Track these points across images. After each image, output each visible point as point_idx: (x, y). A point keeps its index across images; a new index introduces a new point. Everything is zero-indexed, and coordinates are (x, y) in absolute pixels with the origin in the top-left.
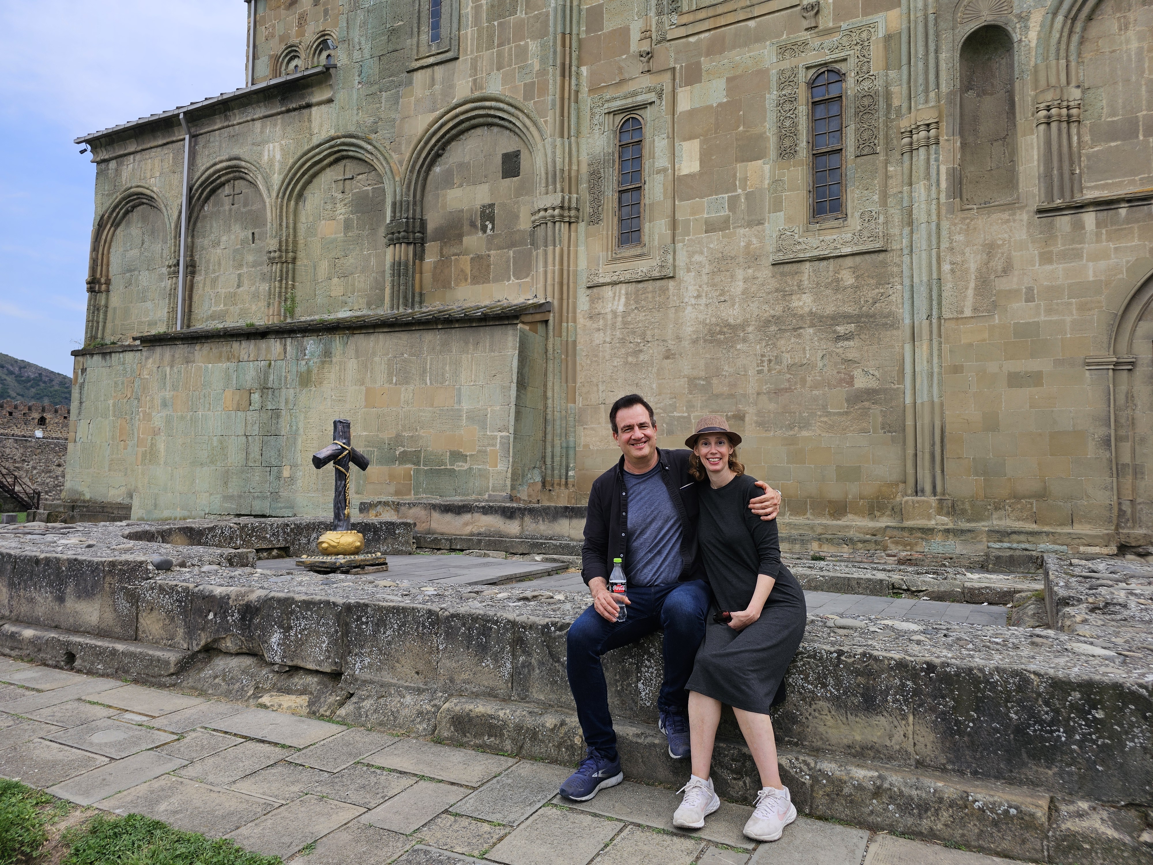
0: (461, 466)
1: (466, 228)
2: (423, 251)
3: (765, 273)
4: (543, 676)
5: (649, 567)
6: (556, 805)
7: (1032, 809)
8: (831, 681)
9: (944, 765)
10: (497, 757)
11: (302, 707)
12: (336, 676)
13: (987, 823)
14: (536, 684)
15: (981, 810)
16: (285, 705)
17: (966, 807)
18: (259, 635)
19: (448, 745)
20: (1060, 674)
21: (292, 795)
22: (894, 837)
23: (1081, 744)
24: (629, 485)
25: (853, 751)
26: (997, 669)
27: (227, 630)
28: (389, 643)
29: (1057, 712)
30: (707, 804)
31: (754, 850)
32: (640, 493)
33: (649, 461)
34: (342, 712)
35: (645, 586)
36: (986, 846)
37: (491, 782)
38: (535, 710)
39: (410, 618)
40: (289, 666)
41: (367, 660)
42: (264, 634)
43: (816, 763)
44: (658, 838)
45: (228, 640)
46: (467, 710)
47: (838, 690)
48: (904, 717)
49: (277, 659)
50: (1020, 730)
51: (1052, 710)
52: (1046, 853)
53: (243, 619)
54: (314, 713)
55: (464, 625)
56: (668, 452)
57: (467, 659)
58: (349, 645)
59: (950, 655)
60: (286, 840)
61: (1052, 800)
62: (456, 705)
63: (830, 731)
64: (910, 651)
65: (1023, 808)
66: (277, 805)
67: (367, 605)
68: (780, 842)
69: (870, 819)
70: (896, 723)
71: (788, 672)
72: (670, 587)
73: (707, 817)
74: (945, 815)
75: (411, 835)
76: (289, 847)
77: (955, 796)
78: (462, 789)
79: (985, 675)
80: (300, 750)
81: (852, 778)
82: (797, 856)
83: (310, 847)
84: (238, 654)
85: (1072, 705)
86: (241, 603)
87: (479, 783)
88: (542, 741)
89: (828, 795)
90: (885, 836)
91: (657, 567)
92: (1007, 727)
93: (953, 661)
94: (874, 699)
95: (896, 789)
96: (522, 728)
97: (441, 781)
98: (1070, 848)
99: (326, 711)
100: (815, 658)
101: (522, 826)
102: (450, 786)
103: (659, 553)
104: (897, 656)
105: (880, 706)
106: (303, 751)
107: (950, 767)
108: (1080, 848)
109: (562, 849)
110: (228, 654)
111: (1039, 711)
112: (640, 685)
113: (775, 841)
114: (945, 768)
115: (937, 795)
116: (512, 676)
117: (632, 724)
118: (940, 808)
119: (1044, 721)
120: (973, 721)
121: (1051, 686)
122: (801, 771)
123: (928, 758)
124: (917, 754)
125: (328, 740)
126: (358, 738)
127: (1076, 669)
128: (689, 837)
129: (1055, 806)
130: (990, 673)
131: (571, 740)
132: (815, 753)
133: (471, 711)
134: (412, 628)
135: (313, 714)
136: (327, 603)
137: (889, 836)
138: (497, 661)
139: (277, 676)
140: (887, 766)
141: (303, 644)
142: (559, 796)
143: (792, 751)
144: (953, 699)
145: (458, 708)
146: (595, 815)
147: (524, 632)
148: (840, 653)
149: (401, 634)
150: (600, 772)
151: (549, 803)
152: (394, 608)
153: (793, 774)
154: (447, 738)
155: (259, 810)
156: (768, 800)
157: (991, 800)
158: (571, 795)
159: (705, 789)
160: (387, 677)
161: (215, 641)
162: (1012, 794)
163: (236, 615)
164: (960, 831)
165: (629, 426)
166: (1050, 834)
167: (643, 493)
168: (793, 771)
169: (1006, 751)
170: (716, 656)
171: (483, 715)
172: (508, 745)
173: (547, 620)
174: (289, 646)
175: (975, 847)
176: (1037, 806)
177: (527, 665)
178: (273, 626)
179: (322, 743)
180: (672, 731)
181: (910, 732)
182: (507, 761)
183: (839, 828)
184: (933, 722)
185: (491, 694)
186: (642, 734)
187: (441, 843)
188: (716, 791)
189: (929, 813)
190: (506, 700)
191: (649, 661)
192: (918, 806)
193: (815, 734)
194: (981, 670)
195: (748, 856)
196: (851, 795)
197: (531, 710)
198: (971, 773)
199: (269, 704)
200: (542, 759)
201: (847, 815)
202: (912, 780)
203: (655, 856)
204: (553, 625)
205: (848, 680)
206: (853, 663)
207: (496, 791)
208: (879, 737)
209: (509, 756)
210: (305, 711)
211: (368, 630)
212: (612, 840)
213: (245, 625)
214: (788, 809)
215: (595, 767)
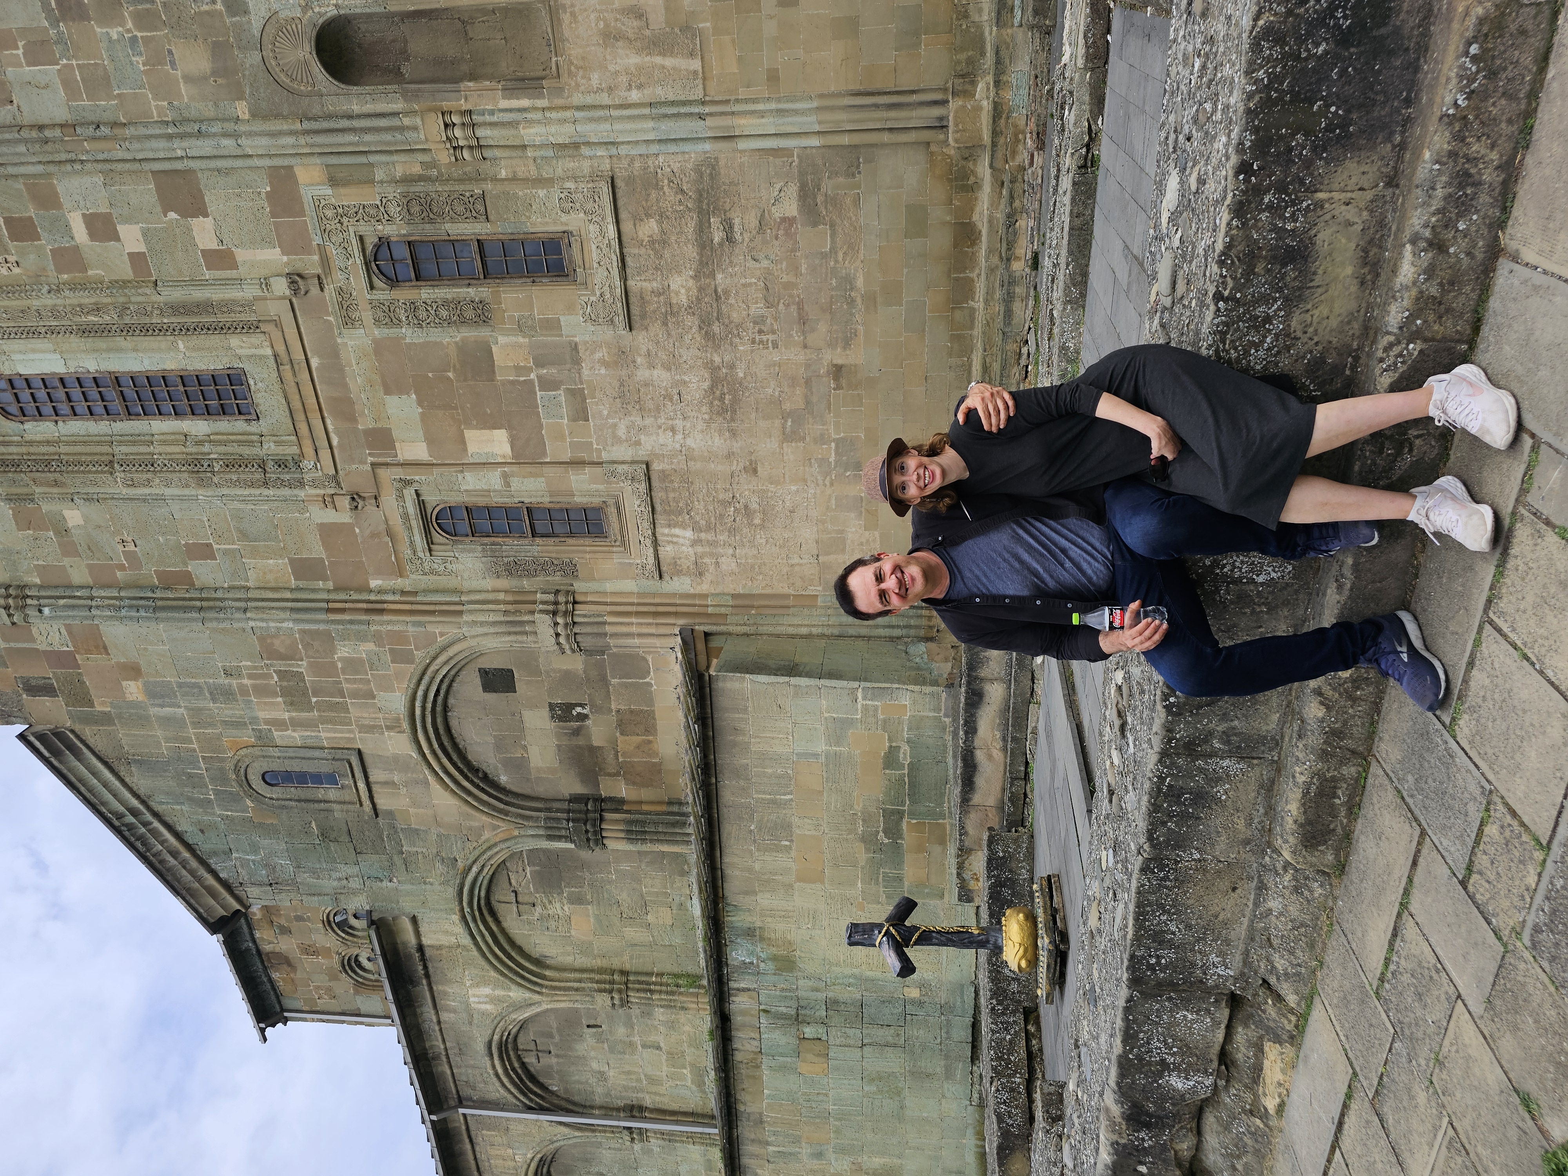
0: (905, 755)
1: (581, 741)
2: (611, 799)
3: (641, 340)
4: (1244, 716)
5: (1085, 566)
6: (1453, 719)
7: (1472, 21)
8: (1261, 310)
9: (1394, 147)
10: (1368, 787)
11: (1282, 1053)
12: (1235, 1002)
13: (1491, 87)
14: (1256, 725)
15: (1470, 96)
16: (1280, 1077)
17: (1465, 117)
18: (1172, 1104)
19: (1347, 855)
21: (1433, 1104)
22: (1510, 223)
24: (965, 592)
25: (1369, 277)
26: (1248, 73)
27: (1164, 1148)
28: (1189, 927)
30: (1454, 498)
31: (1533, 436)
32: (977, 577)
33: (929, 565)
34: (1292, 999)
35: (1114, 573)
36: (1528, 88)
37: (1413, 807)
38: (1296, 729)
39: (1153, 898)
40: (1220, 1064)
41: (1213, 958)
42: (1171, 1098)
43: (1388, 333)
44: (1511, 578)
45: (1178, 1147)
46: (1294, 827)
47: (1275, 300)
48: (1320, 205)
49: (1209, 1081)
50: (1344, 39)
53: (1148, 1126)
54: (1292, 1037)
55: (1164, 824)
57: (1216, 820)
58: (1191, 983)
59: (1224, 139)
60: (1513, 1134)
62: (1286, 841)
63: (1337, 311)
64: (1217, 196)
65: (1469, 34)
66: (1451, 1132)
67: (1132, 957)
68: (1519, 395)
69: (1480, 256)
70: (1328, 217)
71: (1246, 371)
72: (1114, 538)
73: (1475, 499)
74: (1476, 148)
75: (1505, 945)
76: (1525, 1133)
77: (1447, 133)
78: (1425, 851)
79: (1258, 91)
80: (1355, 1074)
81: (1414, 283)
82: (1544, 373)
83: (1526, 1101)
84: (1199, 1133)
86: (1124, 1127)
87: (1414, 824)
88: (1345, 723)
89: (1440, 317)
90: (1507, 236)
91: (1085, 555)
92: (1338, 58)
93: (1234, 135)
94: (1289, 250)
95: (1434, 219)
96: (1323, 751)
97: (1410, 880)
99: (1290, 1021)
100: (1226, 333)
101: (1491, 777)
102: (1419, 869)
103: (1064, 551)
104: (1224, 217)
105: (1301, 240)
106: (1358, 1069)
107: (1398, 138)
109: (1532, 725)
110: (1198, 1147)
111: (1316, 12)
112: (1260, 579)
113: (1517, 403)
114: (1398, 145)
115: (1444, 159)
116: (1242, 758)
117: (1321, 594)
118: (1465, 156)
120: (1328, 106)
122: (1400, 355)
123: (1384, 170)
124: (1377, 186)
125: (1338, 1029)
126: (1336, 984)
128: (1511, 530)
130: (1255, 83)
131: (1345, 682)
132: (1371, 333)
133: (1296, 822)
134: (1167, 896)
135: (1295, 1038)
136: (1127, 1010)
137: (1509, 230)
138: (1219, 779)
139: (1233, 1082)
140: (1394, 228)
141: (1186, 1045)
142: (1438, 713)
143: (1367, 366)
144: (1293, 135)
145: (1292, 840)
146: (1471, 664)
147: (1177, 740)
148: (1218, 296)
149: (1176, 910)
150: (1399, 649)
151: (1450, 728)
152: (1136, 920)
153: (1405, 367)
154: (1337, 855)
155: (1459, 1160)
156: (1450, 411)
157: (1454, 81)
158: (1437, 695)
159: (1431, 503)
160: (1240, 931)
161: (1179, 1165)
162: (1445, 50)
163: (1142, 1135)
164: (1503, 125)
165: (880, 596)
167: (977, 572)
168: (1401, 368)
169: (1375, 59)
170: (1226, 485)
171: (1304, 805)
172: (1350, 771)
173: (1159, 707)
174: (1189, 1065)
175: (1529, 104)
176: (1467, 14)
177: (1226, 737)
178: (1160, 1085)
179: (1343, 1038)
180: (1336, 542)
181: (1343, 196)
183: (1494, 303)
184: (1328, 163)
185: (1269, 789)
186: (1337, 581)
187: (1520, 904)
189: (1473, 171)
190: (1278, 767)
191: (1224, 566)
192: (1461, 186)
193: (1340, 332)
194: (1250, 96)
195: (1543, 446)
196: (1441, 284)
197: (1295, 735)
198: (1407, 108)
199: (1278, 1100)
200: (1373, 723)
201: (1473, 290)
202: (1419, 195)
203: (1544, 586)
204: (1167, 699)
205: (1260, 286)
206: (1234, 279)
207: (1428, 802)
208: (1349, 240)
209: (1366, 771)
210: (1288, 1049)
211: (1168, 955)
212: (1515, 647)
213: (1157, 1122)
214: (1464, 379)
215: (1391, 657)
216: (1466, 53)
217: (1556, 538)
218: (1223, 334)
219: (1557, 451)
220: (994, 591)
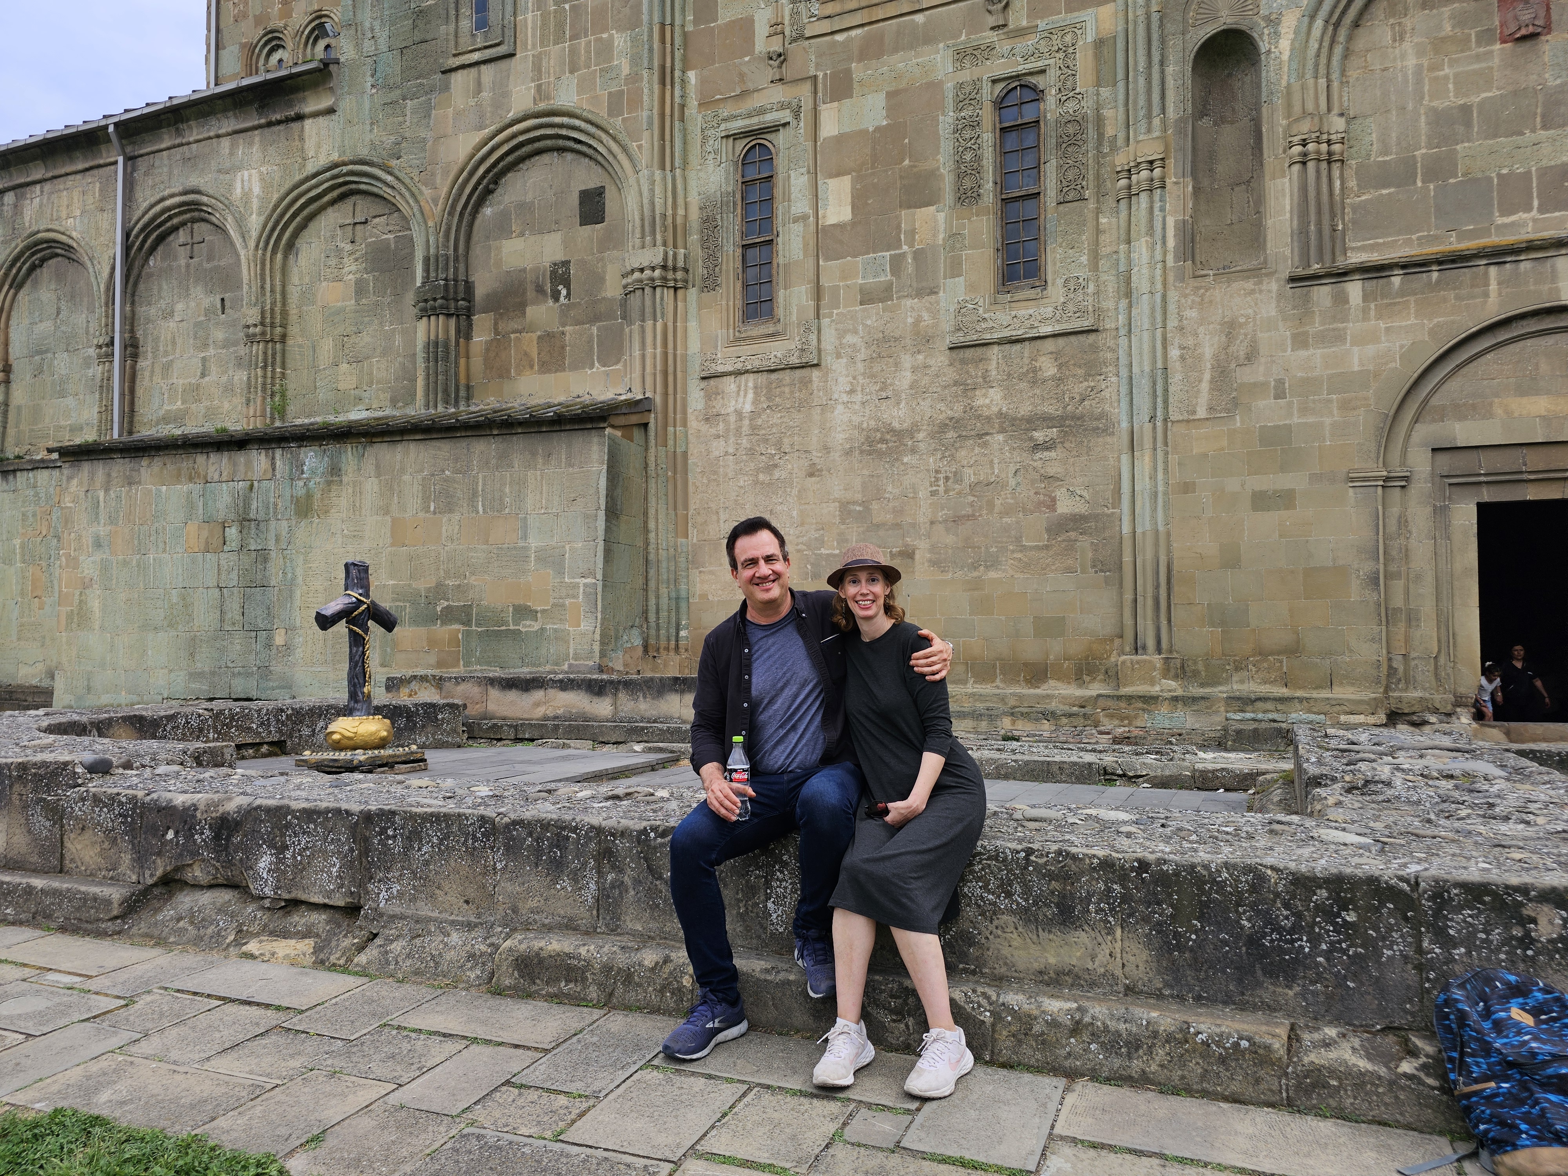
0: (529, 626)
1: (531, 294)
2: (470, 326)
3: (940, 359)
4: (639, 899)
5: (781, 748)
6: (657, 1067)
7: (1268, 1040)
8: (1017, 888)
9: (1160, 990)
10: (578, 1008)
11: (304, 955)
12: (352, 910)
13: (1212, 1060)
14: (631, 910)
15: (1205, 1044)
16: (281, 953)
17: (1187, 1041)
18: (241, 859)
19: (511, 996)
20: (1303, 868)
21: (291, 1072)
22: (1097, 1085)
23: (1328, 955)
24: (753, 639)
25: (1046, 978)
26: (1226, 865)
27: (195, 854)
28: (427, 863)
29: (1299, 915)
30: (858, 1055)
31: (918, 1110)
32: (768, 650)
33: (779, 606)
34: (362, 959)
35: (775, 773)
36: (1211, 1090)
37: (569, 1042)
38: (630, 945)
39: (455, 828)
40: (286, 900)
41: (396, 888)
42: (248, 857)
43: (998, 995)
44: (792, 1102)
45: (196, 867)
46: (536, 948)
47: (1026, 900)
48: (1110, 931)
49: (268, 891)
50: (1254, 941)
51: (1293, 914)
52: (1284, 1095)
53: (217, 837)
54: (322, 962)
55: (530, 834)
56: (805, 594)
57: (536, 880)
58: (370, 868)
59: (1167, 850)
60: (283, 1131)
61: (1293, 1028)
62: (520, 942)
63: (1016, 953)
64: (1118, 846)
65: (1257, 1039)
66: (269, 1086)
67: (393, 813)
69: (1067, 1064)
70: (1100, 939)
71: (963, 879)
72: (808, 773)
73: (857, 1072)
74: (1160, 1053)
75: (458, 1116)
76: (286, 1140)
77: (1173, 1028)
78: (529, 1053)
79: (1210, 873)
80: (302, 1012)
81: (1044, 1012)
82: (973, 1114)
83: (317, 1139)
84: (211, 887)
85: (1317, 906)
86: (214, 815)
87: (553, 1044)
88: (639, 985)
89: (1014, 1036)
90: (1085, 1083)
91: (790, 747)
92: (1238, 937)
93: (1172, 856)
94: (1072, 909)
95: (1099, 1024)
96: (612, 968)
97: (500, 1044)
98: (1314, 1086)
99: (338, 959)
100: (997, 860)
101: (610, 1097)
102: (513, 1050)
103: (794, 728)
104: (1101, 853)
105: (1079, 919)
106: (307, 1014)
107: (1167, 992)
108: (1326, 1086)
109: (665, 1123)
110: (197, 886)
111: (1277, 916)
112: (770, 905)
113: (945, 1097)
114: (1161, 993)
115: (1151, 1028)
116: (598, 900)
117: (759, 956)
118: (1154, 1045)
119: (1283, 928)
120: (1196, 932)
121: (1292, 883)
122: (980, 1006)
123: (1140, 983)
124: (1126, 978)
125: (341, 997)
126: (384, 993)
127: (1323, 862)
128: (834, 1099)
129: (1297, 1035)
130: (1217, 870)
131: (678, 982)
132: (997, 983)
133: (541, 949)
134: (458, 842)
135: (321, 964)
136: (338, 811)
137: (1090, 1084)
138: (576, 881)
139: (268, 914)
140: (1089, 995)
141: (304, 869)
142: (661, 1055)
143: (968, 981)
144: (1172, 905)
145: (523, 947)
146: (710, 1077)
147: (613, 841)
148: (1029, 852)
149: (443, 850)
150: (716, 1021)
151: (648, 1065)
152: (432, 815)
153: (969, 1010)
154: (510, 988)
155: (244, 1094)
156: (936, 1045)
157: (1218, 1030)
158: (678, 1052)
159: (855, 1036)
160: (425, 910)
161: (177, 869)
162: (1243, 1022)
163: (207, 832)
164: (1180, 1073)
165: (752, 559)
166: (1290, 1070)
167: (773, 649)
168: (968, 1007)
169: (1236, 968)
170: (868, 860)
171: (558, 955)
172: (593, 992)
173: (645, 824)
174: (284, 872)
175: (1198, 1092)
176: (1274, 1036)
177: (619, 885)
178: (261, 846)
179: (333, 1001)
180: (812, 963)
181: (1118, 951)
182: (591, 1014)
183: (1027, 1077)
184: (1146, 936)
185: (569, 926)
186: (773, 968)
187: (500, 1124)
188: (869, 1037)
189: (1141, 1052)
190: (590, 932)
191: (782, 872)
192: (1127, 1044)
193: (997, 958)
194: (1206, 867)
195: (910, 1117)
196: (1043, 1034)
197: (623, 944)
198: (1193, 998)
199: (257, 953)
200: (640, 1009)
201: (1037, 1060)
202: (1120, 1010)
203: (789, 1125)
204: (652, 830)
205: (1039, 886)
206: (1046, 864)
207: (577, 1053)
208: (1079, 959)
209: (594, 1006)
210: (310, 960)
211: (396, 846)
212: (731, 1107)
213: (221, 845)
214: (962, 1056)
215: (709, 1014)
216: (1241, 1038)
217: (833, 1131)
218: (996, 858)
219: (908, 1127)
220: (755, 665)
